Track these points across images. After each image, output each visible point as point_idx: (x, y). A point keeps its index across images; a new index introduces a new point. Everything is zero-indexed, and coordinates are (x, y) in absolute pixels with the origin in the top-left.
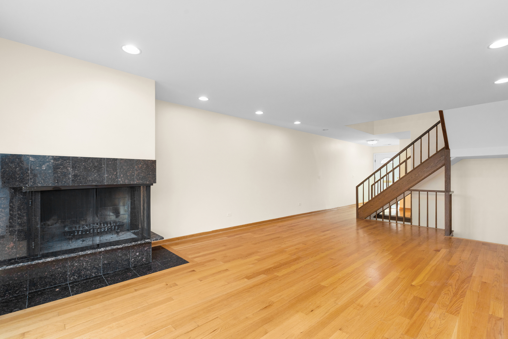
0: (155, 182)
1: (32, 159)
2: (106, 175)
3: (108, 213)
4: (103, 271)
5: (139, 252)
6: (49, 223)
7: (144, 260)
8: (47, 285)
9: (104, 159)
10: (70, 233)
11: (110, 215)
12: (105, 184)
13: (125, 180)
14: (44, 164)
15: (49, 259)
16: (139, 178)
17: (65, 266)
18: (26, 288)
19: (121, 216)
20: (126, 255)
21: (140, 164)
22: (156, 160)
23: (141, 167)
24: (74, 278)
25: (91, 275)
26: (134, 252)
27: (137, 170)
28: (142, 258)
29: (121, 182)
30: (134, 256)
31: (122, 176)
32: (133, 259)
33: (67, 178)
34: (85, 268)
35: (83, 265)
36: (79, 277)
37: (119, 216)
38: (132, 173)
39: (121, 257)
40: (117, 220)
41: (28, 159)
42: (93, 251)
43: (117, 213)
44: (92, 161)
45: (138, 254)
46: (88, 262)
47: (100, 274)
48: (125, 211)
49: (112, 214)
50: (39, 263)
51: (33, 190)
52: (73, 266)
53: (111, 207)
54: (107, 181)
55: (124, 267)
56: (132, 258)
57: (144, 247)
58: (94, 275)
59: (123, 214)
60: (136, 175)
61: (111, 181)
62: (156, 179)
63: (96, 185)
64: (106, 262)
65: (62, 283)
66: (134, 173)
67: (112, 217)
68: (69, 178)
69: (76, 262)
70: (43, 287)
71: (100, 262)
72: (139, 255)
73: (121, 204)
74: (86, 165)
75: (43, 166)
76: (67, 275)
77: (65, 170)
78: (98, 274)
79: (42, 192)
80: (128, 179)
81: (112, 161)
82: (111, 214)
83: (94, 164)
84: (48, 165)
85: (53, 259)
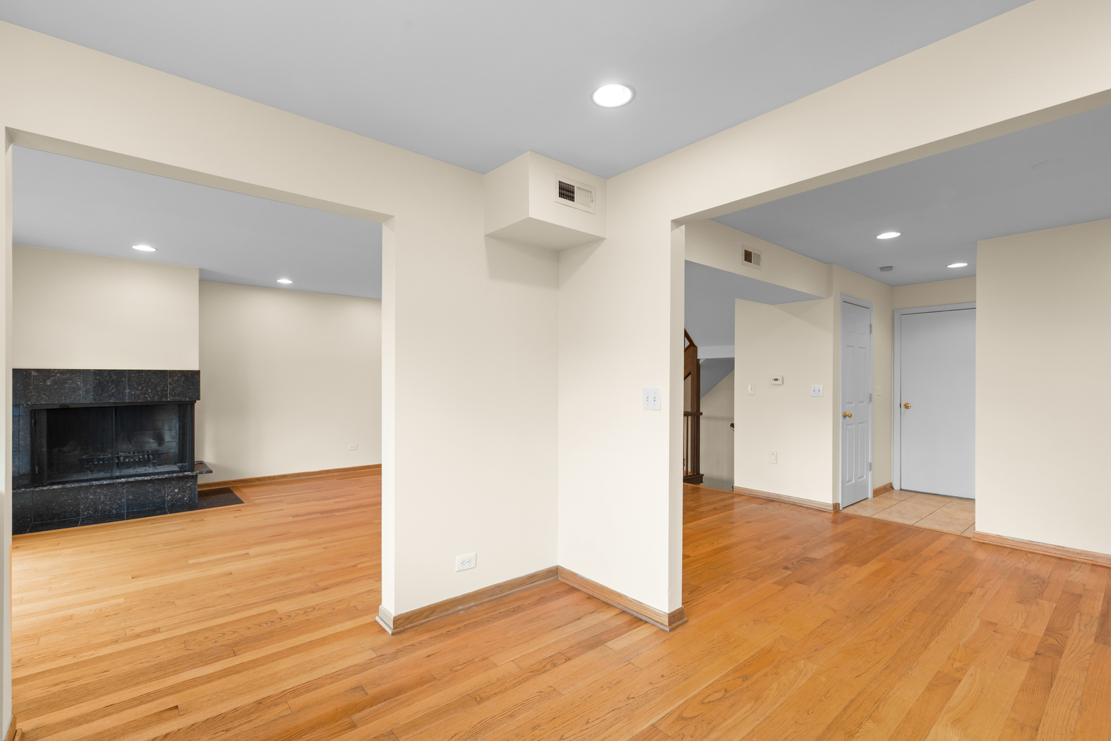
0: (199, 399)
1: (35, 374)
2: (128, 391)
3: (147, 440)
4: (127, 508)
5: (179, 489)
6: (65, 449)
7: (186, 499)
8: (55, 517)
9: (125, 371)
10: (88, 461)
11: (149, 442)
12: (127, 401)
13: (154, 397)
14: (48, 379)
15: (55, 487)
16: (175, 393)
17: (77, 498)
18: (30, 518)
19: (166, 444)
20: (159, 491)
21: (176, 376)
22: (199, 371)
23: (178, 379)
24: (88, 513)
25: (110, 511)
26: (170, 487)
27: (171, 384)
28: (183, 497)
29: (149, 399)
30: (172, 492)
31: (150, 391)
32: (170, 497)
33: (77, 394)
34: (103, 503)
35: (100, 498)
36: (95, 512)
37: (163, 443)
38: (165, 387)
39: (152, 492)
40: (160, 448)
41: (30, 373)
42: (111, 482)
43: (160, 439)
44: (108, 374)
45: (176, 490)
46: (107, 495)
47: (122, 512)
48: (173, 437)
49: (153, 441)
50: (43, 490)
51: (36, 408)
52: (87, 498)
53: (152, 432)
54: (129, 398)
55: (157, 506)
56: (168, 496)
57: (187, 482)
58: (114, 512)
59: (169, 442)
60: (170, 390)
61: (135, 398)
62: (199, 395)
63: (115, 403)
64: (131, 497)
65: (73, 517)
66: (167, 387)
67: (152, 445)
68: (79, 395)
69: (91, 494)
70: (51, 520)
71: (123, 496)
72: (178, 492)
73: (166, 427)
74: (101, 379)
75: (48, 381)
76: (80, 508)
77: (74, 386)
78: (120, 510)
79: (49, 411)
80: (158, 395)
81: (136, 373)
82: (151, 441)
83: (111, 377)
84: (53, 380)
85: (60, 486)
